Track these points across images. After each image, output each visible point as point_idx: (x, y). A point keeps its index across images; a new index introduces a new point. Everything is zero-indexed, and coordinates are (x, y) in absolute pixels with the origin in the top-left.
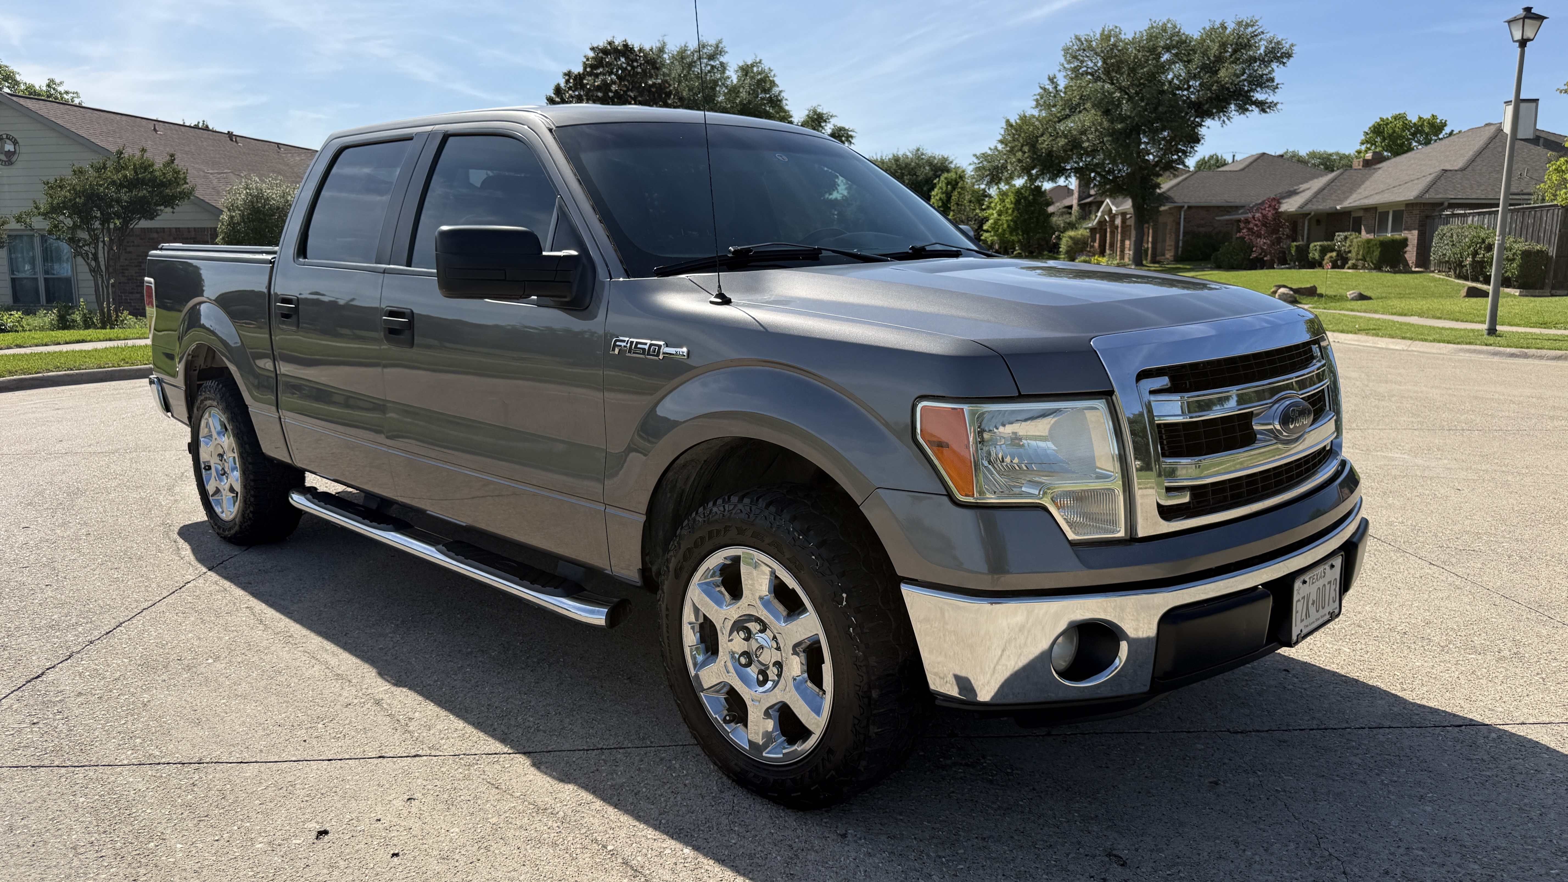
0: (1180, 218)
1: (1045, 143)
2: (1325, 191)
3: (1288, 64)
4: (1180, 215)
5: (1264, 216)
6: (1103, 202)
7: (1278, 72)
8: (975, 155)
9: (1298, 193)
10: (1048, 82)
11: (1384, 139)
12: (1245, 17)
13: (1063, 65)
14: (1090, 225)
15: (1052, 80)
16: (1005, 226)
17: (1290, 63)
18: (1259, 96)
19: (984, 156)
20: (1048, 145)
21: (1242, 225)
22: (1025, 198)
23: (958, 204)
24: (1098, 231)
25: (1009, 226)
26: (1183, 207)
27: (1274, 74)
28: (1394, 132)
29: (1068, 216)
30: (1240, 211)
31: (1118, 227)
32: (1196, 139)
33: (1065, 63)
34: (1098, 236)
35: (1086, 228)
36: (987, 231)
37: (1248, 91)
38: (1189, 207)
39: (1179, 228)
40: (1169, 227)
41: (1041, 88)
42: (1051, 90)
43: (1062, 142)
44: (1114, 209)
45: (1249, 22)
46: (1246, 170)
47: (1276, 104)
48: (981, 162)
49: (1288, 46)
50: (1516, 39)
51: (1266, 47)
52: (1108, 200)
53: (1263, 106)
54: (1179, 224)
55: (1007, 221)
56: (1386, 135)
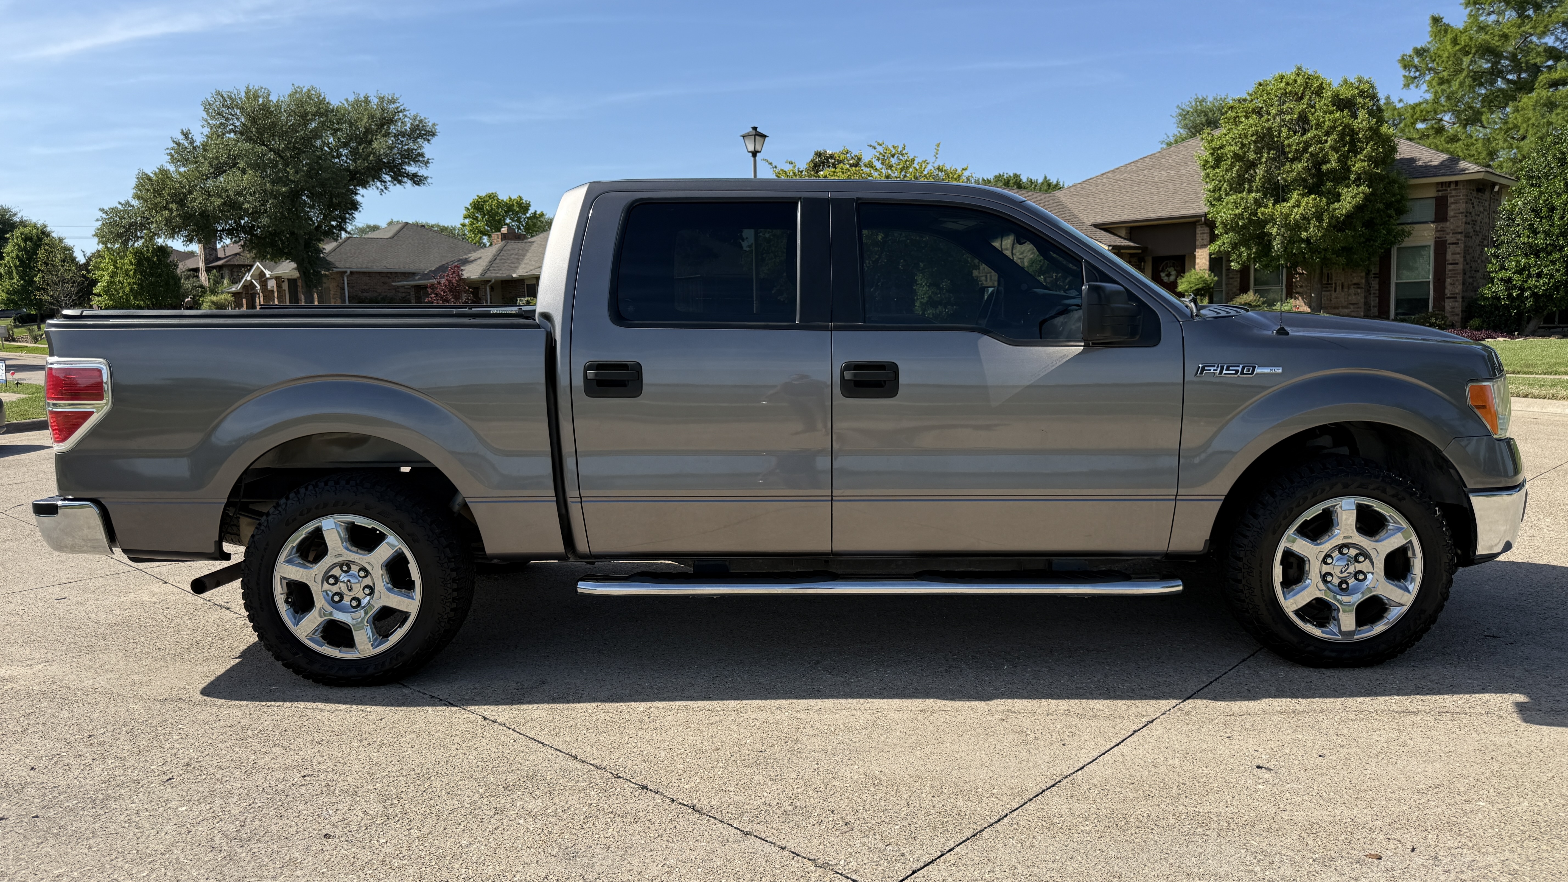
0: (344, 283)
1: (196, 202)
2: (497, 260)
3: (432, 141)
4: (343, 280)
5: (450, 282)
6: (252, 266)
7: (428, 149)
8: (102, 210)
9: (472, 262)
10: (183, 137)
11: (484, 215)
12: (387, 93)
13: (206, 121)
14: (234, 289)
15: (186, 135)
16: (127, 289)
17: (434, 140)
18: (412, 169)
19: (114, 210)
20: (200, 203)
21: (430, 290)
22: (148, 260)
23: (46, 264)
24: (244, 295)
25: (131, 290)
26: (346, 272)
27: (423, 150)
28: (492, 209)
29: (195, 279)
30: (417, 278)
31: (273, 291)
32: (355, 206)
33: (209, 118)
34: (244, 301)
35: (229, 293)
36: (99, 295)
37: (400, 164)
38: (351, 272)
39: (344, 293)
40: (332, 292)
41: (174, 142)
42: (187, 145)
43: (218, 202)
44: (268, 273)
45: (390, 98)
46: (395, 238)
47: (426, 178)
48: (111, 217)
49: (430, 124)
50: (749, 150)
51: (412, 124)
52: (258, 263)
53: (417, 180)
54: (344, 289)
55: (129, 284)
56: (486, 212)
